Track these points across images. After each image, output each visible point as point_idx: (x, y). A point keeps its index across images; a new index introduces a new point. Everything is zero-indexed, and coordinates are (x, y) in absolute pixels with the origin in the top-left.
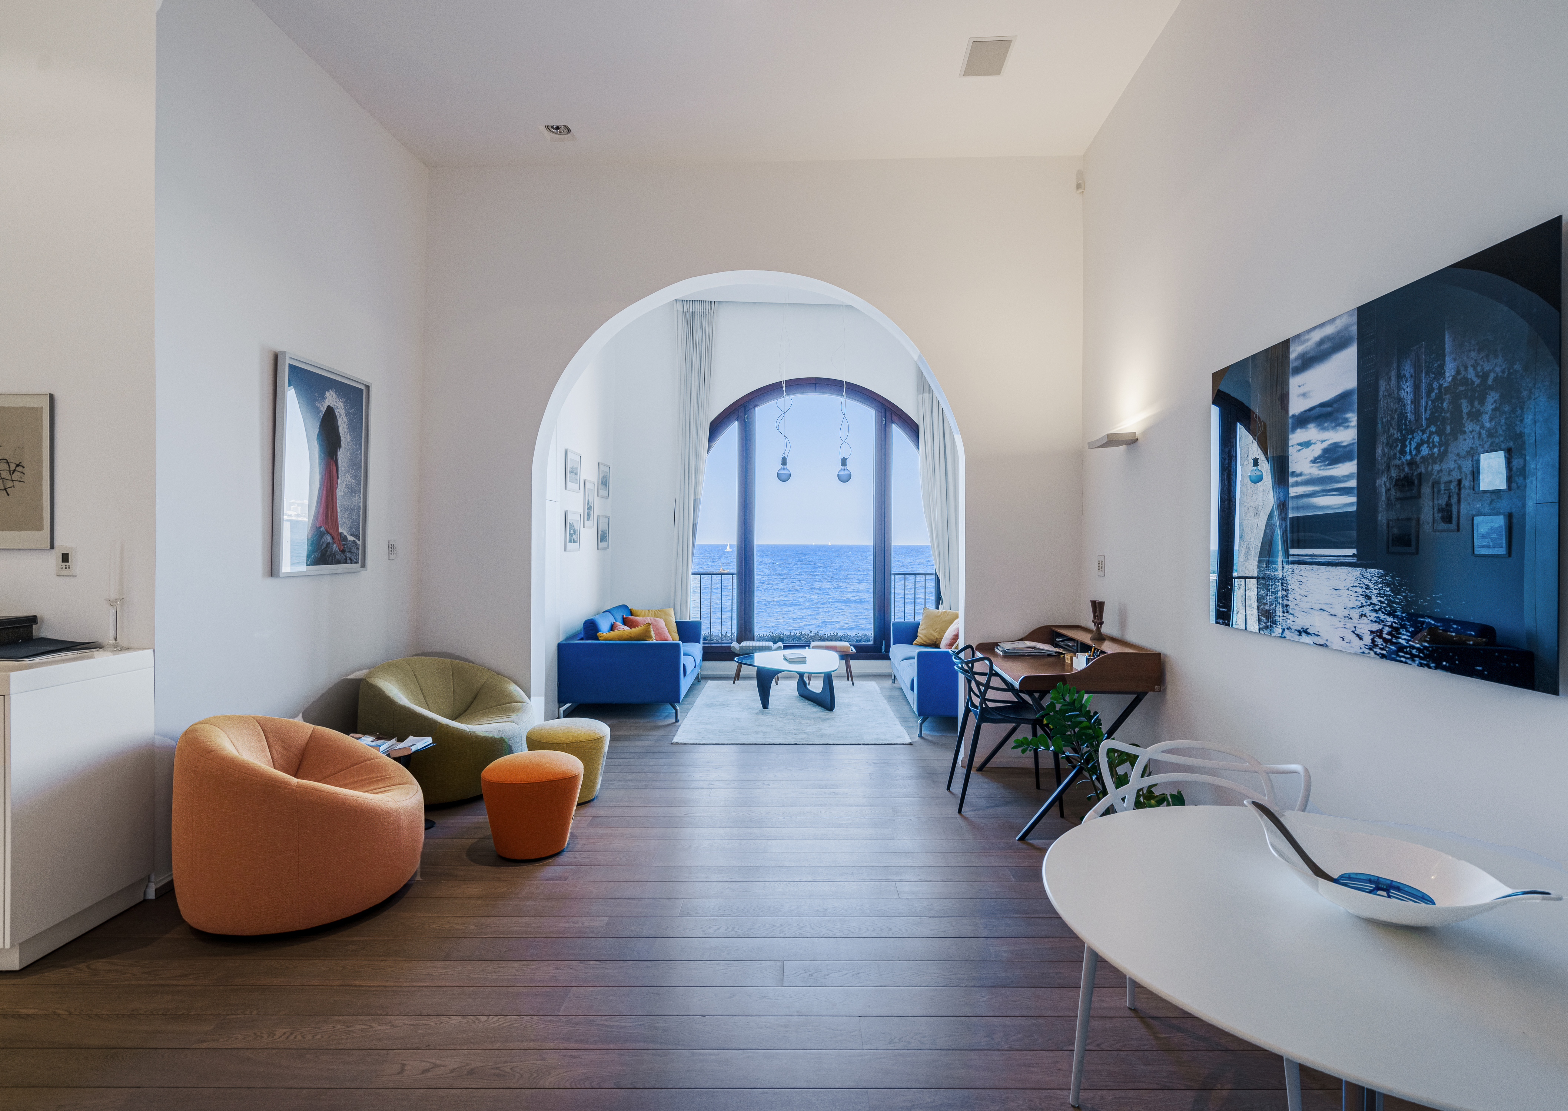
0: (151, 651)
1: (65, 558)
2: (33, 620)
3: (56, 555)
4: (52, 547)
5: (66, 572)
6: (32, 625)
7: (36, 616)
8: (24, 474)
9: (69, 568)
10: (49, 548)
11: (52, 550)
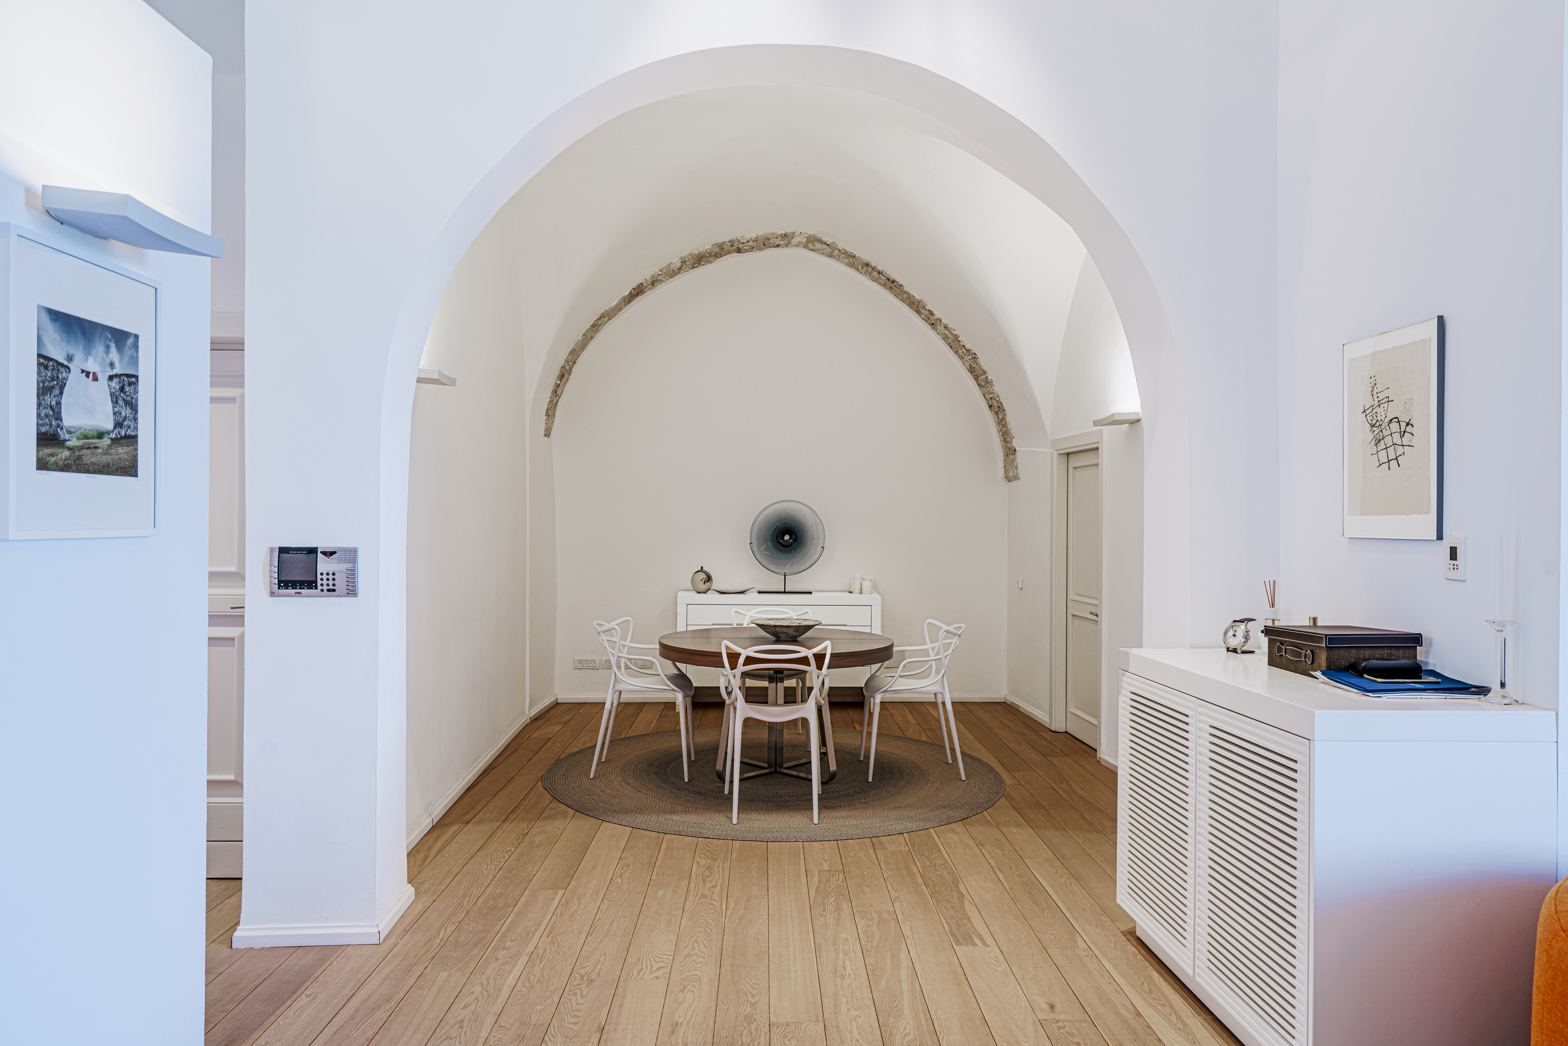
0: (1554, 713)
1: (1453, 553)
2: (1416, 640)
3: (1444, 549)
4: (1440, 537)
5: (1454, 574)
6: (1416, 647)
7: (1420, 635)
8: (1413, 435)
9: (1457, 569)
10: (1436, 539)
11: (1439, 541)
